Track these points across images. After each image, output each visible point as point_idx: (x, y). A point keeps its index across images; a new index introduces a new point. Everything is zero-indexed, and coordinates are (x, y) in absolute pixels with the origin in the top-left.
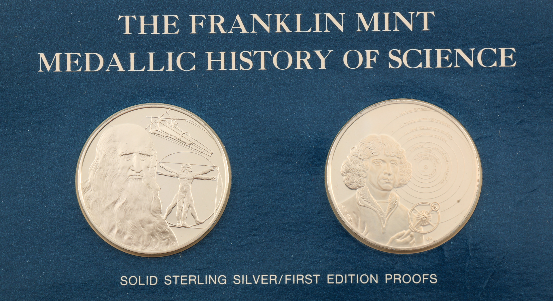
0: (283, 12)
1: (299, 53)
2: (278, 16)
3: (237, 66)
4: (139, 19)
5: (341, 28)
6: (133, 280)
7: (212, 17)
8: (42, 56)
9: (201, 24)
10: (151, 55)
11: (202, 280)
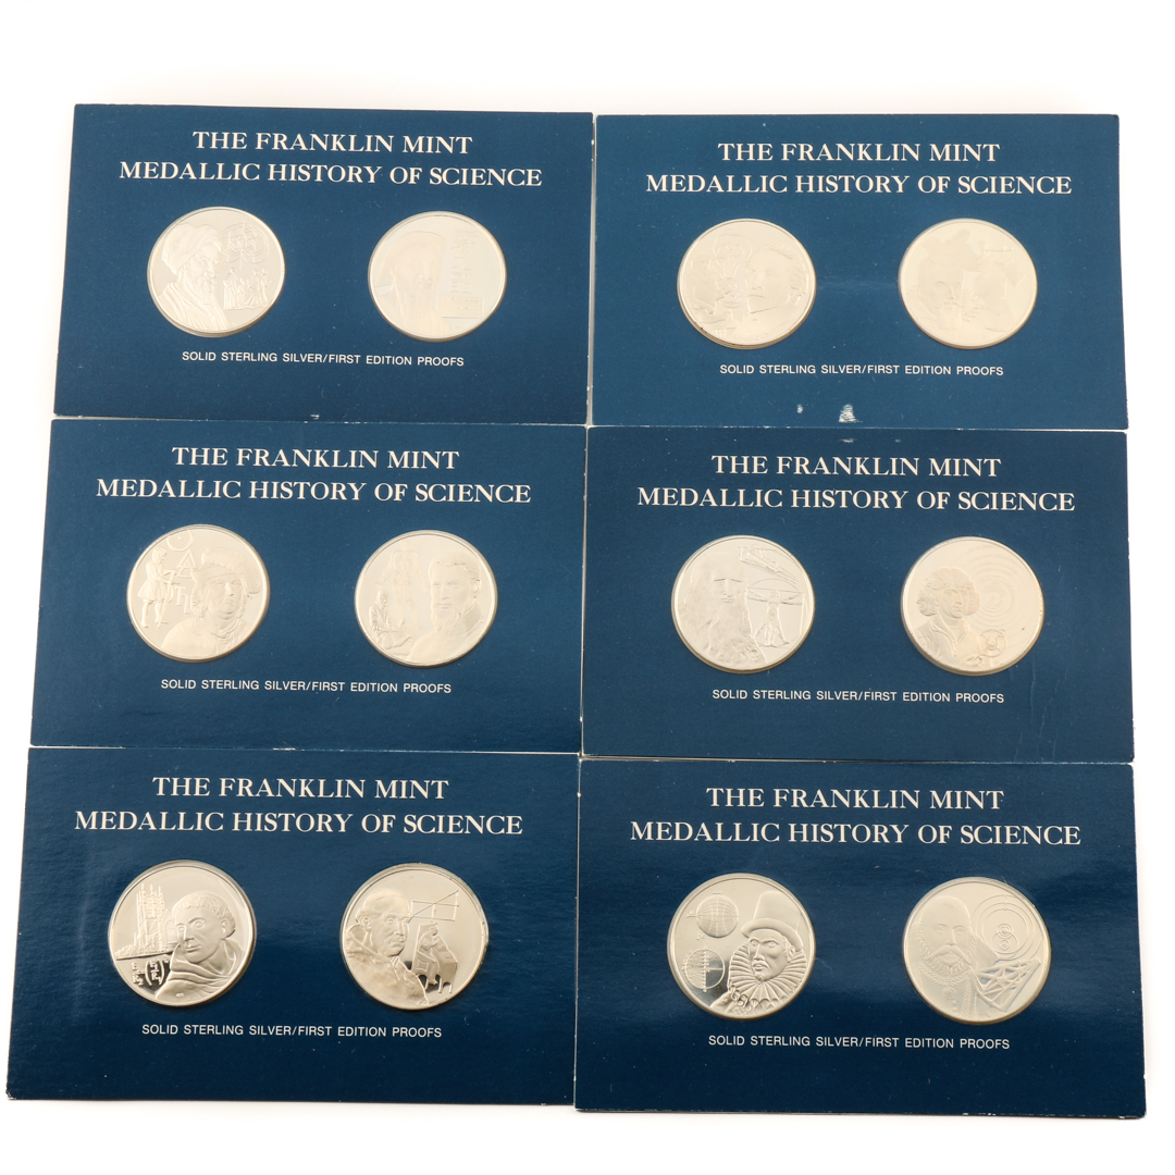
0: (862, 456)
1: (877, 493)
2: (858, 459)
3: (820, 504)
4: (730, 459)
5: (915, 472)
6: (725, 694)
7: (798, 459)
8: (642, 490)
9: (788, 465)
10: (742, 491)
11: (788, 695)
